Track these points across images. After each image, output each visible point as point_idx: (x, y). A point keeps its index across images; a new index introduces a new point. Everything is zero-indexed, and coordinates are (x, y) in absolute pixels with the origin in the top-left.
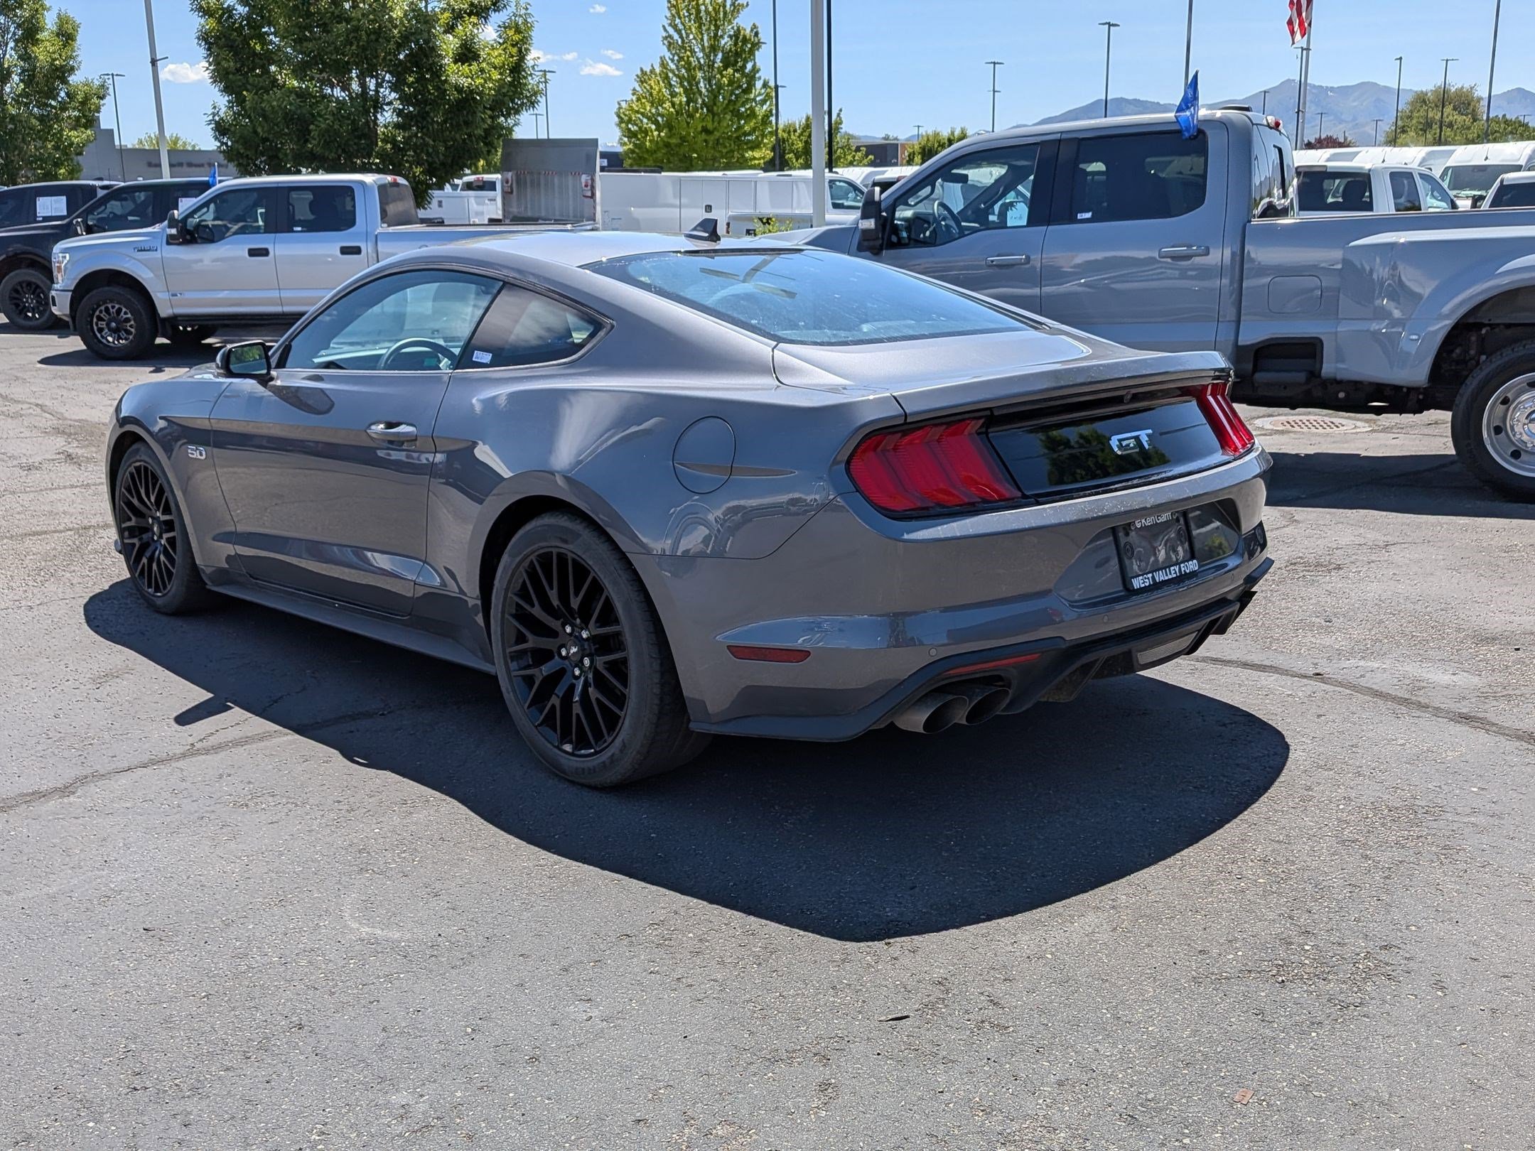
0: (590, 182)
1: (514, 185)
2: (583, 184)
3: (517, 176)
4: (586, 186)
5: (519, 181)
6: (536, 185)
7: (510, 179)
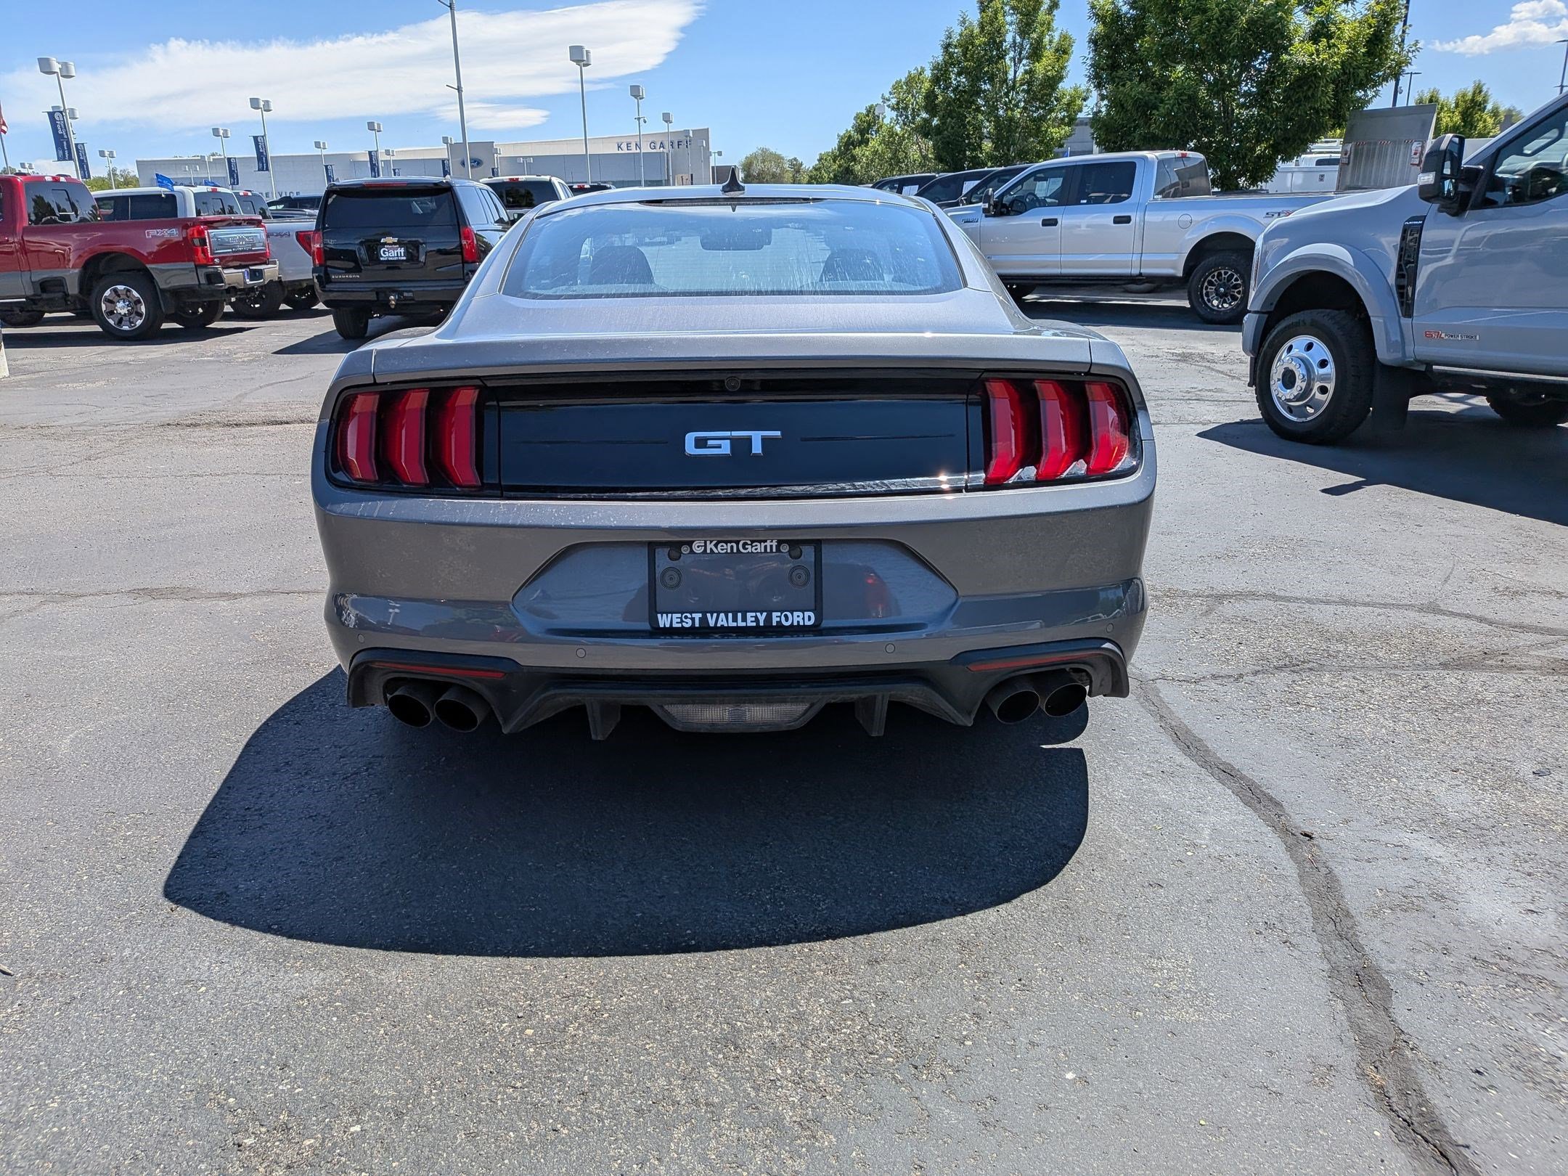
0: (1420, 149)
1: (1352, 156)
2: (1413, 152)
3: (1356, 146)
4: (1415, 154)
5: (1357, 153)
6: (1370, 155)
7: (1349, 150)
